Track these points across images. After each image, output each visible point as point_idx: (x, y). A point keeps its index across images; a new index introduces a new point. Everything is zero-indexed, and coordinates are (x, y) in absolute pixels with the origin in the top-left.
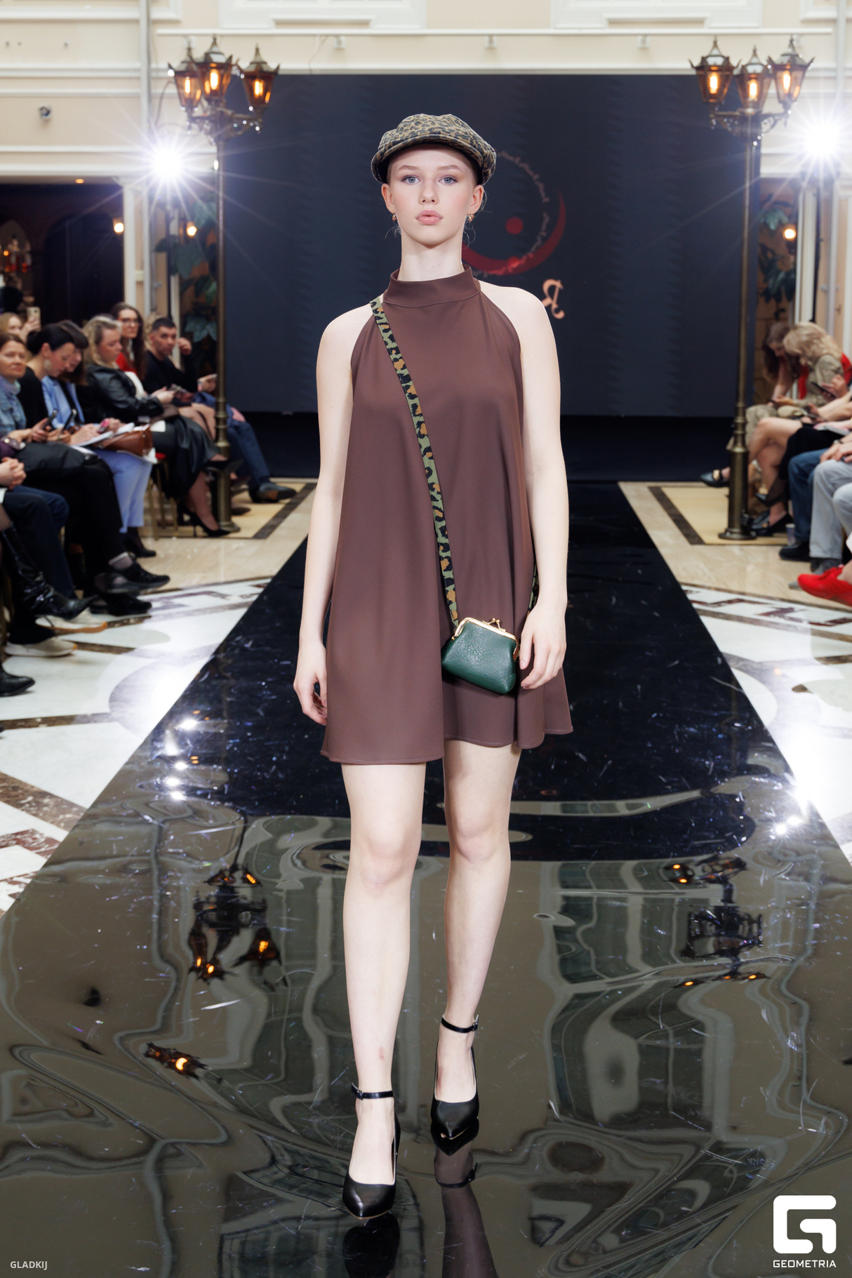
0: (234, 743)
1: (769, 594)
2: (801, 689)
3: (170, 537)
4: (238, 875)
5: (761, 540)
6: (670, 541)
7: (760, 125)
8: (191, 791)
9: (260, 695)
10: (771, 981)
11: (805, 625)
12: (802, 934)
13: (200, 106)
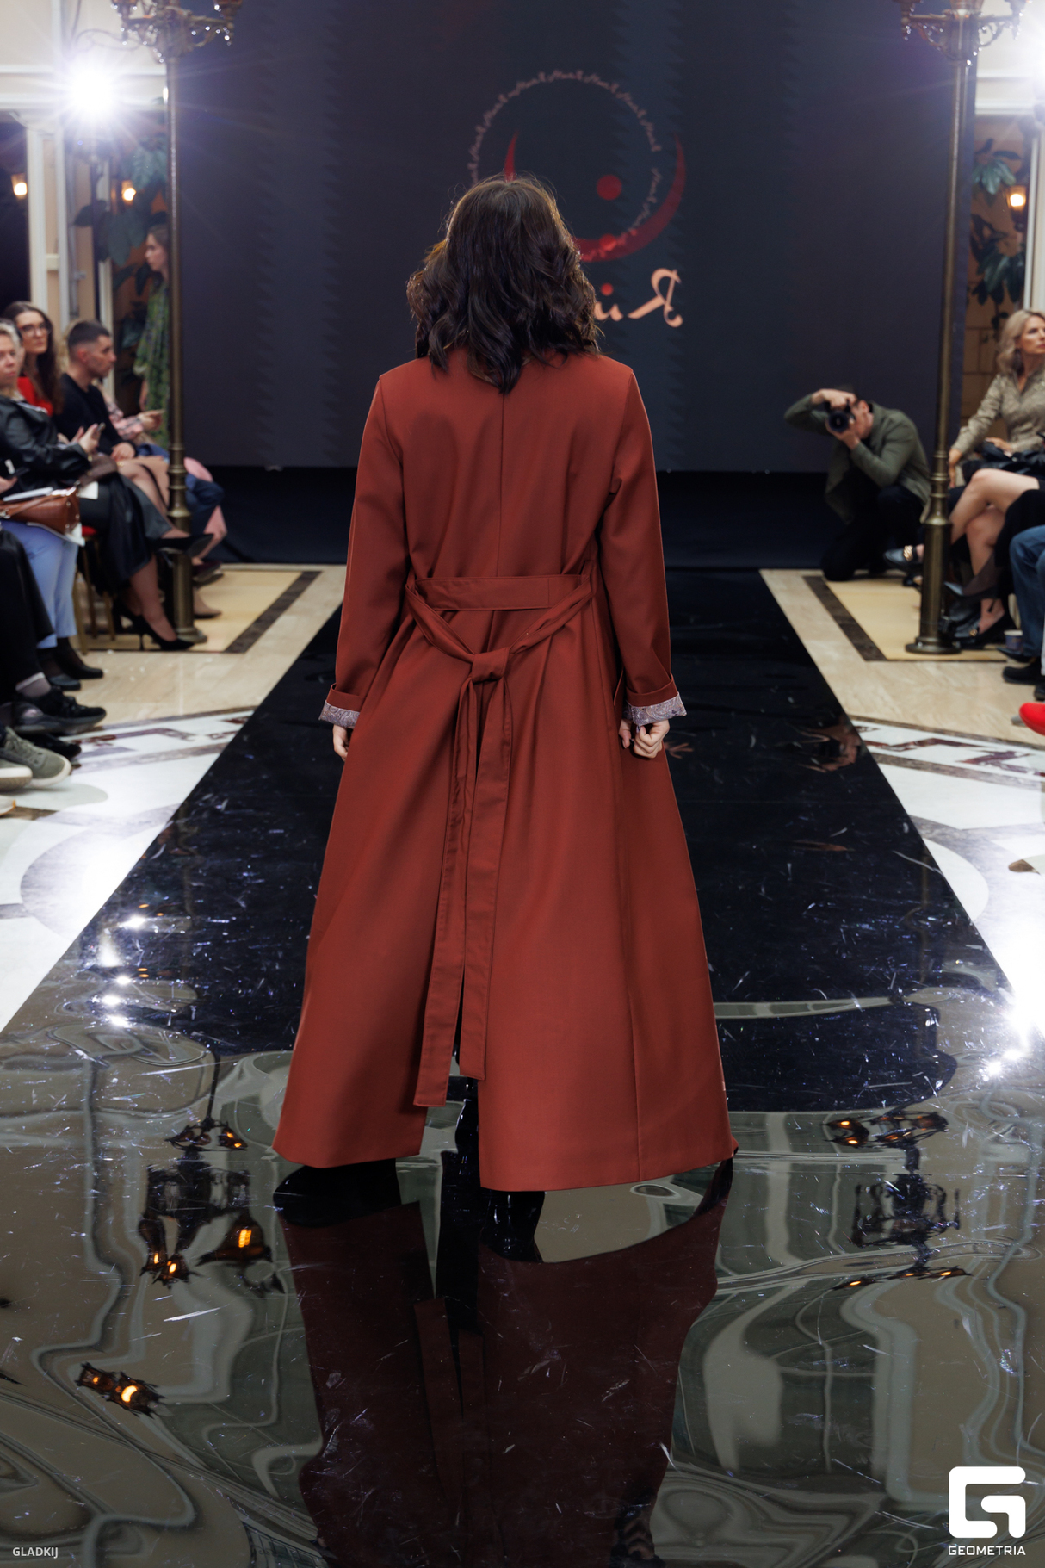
0: (203, 946)
1: (979, 732)
2: (1022, 867)
3: (104, 650)
4: (214, 1133)
5: (967, 654)
6: (835, 655)
7: (978, 34)
8: (141, 1015)
9: (239, 878)
10: (975, 1278)
11: (1030, 776)
12: (1017, 1215)
13: (139, 4)
